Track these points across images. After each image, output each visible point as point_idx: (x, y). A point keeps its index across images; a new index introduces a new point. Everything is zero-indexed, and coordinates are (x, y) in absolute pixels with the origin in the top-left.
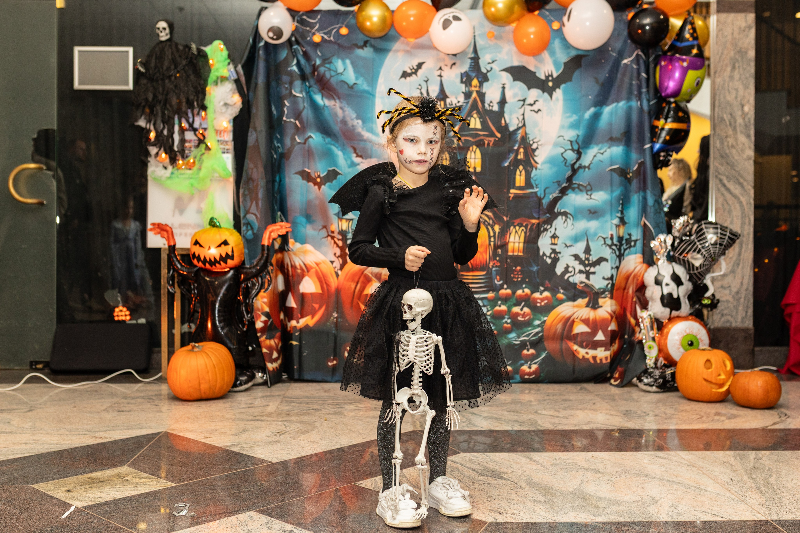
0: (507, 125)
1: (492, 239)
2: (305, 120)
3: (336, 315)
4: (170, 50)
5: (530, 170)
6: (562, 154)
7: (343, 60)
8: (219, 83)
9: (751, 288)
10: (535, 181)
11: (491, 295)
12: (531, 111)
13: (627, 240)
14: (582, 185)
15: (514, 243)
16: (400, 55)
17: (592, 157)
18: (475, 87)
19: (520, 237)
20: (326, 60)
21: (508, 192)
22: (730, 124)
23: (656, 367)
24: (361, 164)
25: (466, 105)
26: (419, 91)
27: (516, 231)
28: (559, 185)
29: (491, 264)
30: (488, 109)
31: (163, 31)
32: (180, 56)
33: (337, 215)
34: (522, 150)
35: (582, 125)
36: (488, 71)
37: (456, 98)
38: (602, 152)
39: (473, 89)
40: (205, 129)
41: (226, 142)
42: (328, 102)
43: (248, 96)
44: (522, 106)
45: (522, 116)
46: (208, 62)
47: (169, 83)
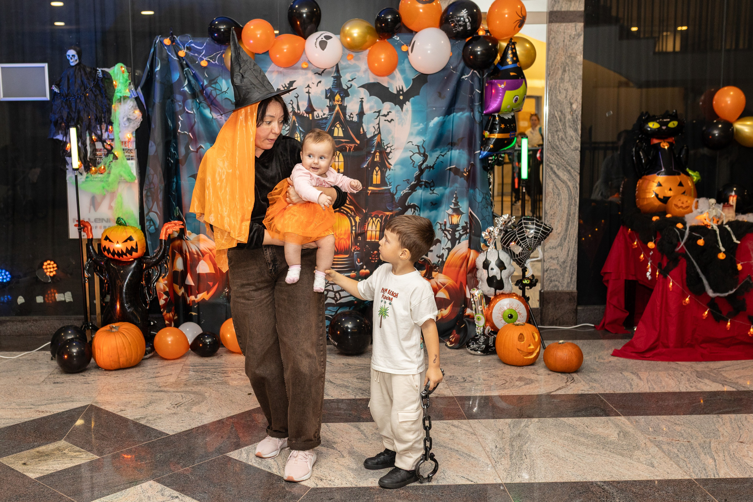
0: (365, 133)
1: (354, 228)
2: (197, 132)
3: (227, 291)
4: (79, 74)
5: (385, 171)
6: (411, 157)
8: (123, 101)
9: (575, 258)
10: (389, 179)
11: (354, 274)
12: (385, 120)
13: (463, 227)
14: (427, 183)
15: (372, 231)
16: (275, 75)
17: (436, 158)
18: (338, 101)
19: (377, 226)
20: (212, 81)
21: (367, 189)
25: (331, 117)
27: (373, 222)
28: (408, 183)
29: (353, 248)
30: (349, 120)
31: (73, 58)
32: (88, 79)
34: (378, 154)
35: (427, 133)
36: (348, 88)
37: (322, 111)
38: (443, 154)
39: (336, 103)
40: (113, 140)
41: (131, 150)
42: (215, 116)
43: (148, 111)
44: (377, 117)
45: (378, 125)
46: (112, 82)
47: (80, 102)
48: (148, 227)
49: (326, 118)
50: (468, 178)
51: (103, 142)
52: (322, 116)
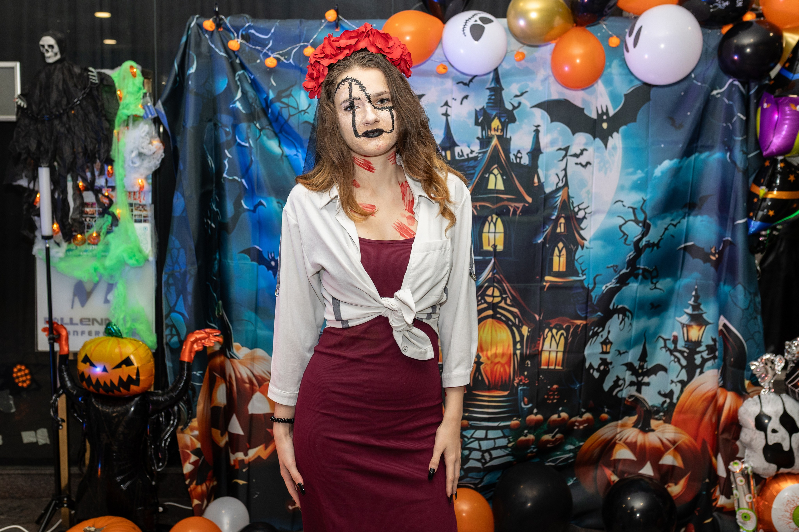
0: (541, 185)
1: (518, 346)
2: (254, 178)
4: (61, 76)
5: (574, 250)
6: (620, 227)
8: (132, 124)
10: (581, 264)
11: (514, 422)
12: (577, 164)
13: (708, 346)
14: (647, 270)
15: (550, 352)
17: (663, 230)
18: (496, 130)
19: (558, 345)
20: (283, 92)
21: (542, 279)
25: (483, 157)
27: (553, 336)
28: (615, 271)
29: (517, 381)
30: (515, 161)
31: (50, 50)
32: (76, 86)
34: (562, 220)
35: (649, 186)
36: (515, 108)
37: (469, 147)
38: (674, 223)
39: (493, 133)
40: (113, 188)
41: (143, 206)
42: (287, 151)
43: (175, 142)
44: (564, 158)
45: (564, 172)
46: (115, 92)
47: (59, 124)
48: (169, 337)
49: (475, 158)
50: (717, 264)
52: (468, 155)
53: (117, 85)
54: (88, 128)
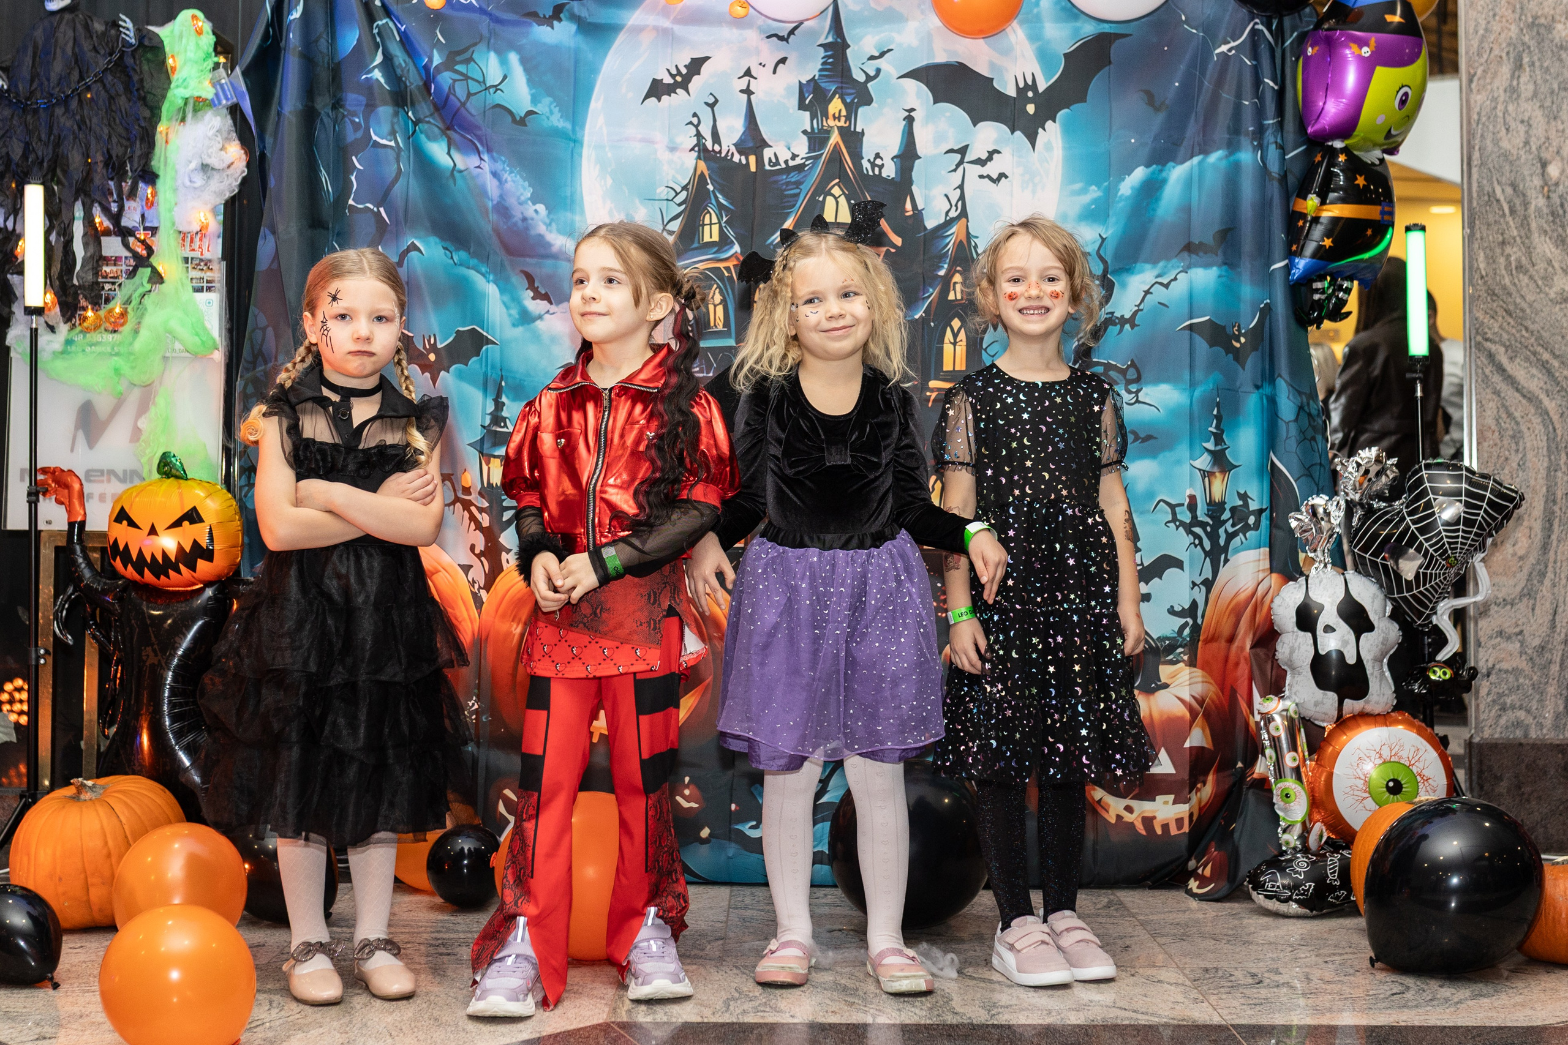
0: (918, 215)
2: (400, 203)
3: (476, 706)
4: (70, 33)
5: (980, 330)
7: (500, 53)
8: (189, 116)
12: (981, 177)
13: (1233, 510)
14: (1115, 368)
16: (646, 38)
17: (1140, 294)
18: (837, 118)
20: (458, 55)
21: (924, 387)
22: (1513, 212)
23: (1305, 850)
24: (547, 316)
25: (814, 164)
26: (694, 132)
30: (871, 173)
32: (95, 50)
33: (479, 446)
34: (957, 278)
35: (1111, 213)
36: (869, 78)
37: (789, 147)
38: (1164, 280)
39: (831, 122)
40: (154, 230)
41: (207, 262)
42: (463, 161)
44: (958, 166)
45: (958, 191)
46: (163, 62)
47: (64, 114)
49: (800, 168)
51: (125, 233)
52: (786, 162)
53: (167, 49)
54: (114, 119)
